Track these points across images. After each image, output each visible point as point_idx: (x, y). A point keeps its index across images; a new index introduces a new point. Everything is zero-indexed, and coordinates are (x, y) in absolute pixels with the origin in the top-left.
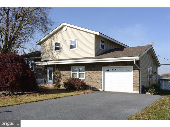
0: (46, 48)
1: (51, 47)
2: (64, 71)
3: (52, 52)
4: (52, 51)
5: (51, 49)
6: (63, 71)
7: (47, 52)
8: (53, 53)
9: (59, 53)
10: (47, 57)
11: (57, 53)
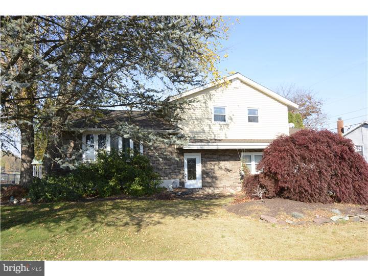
0: (193, 113)
1: (206, 113)
2: (227, 161)
3: (210, 123)
4: (208, 121)
5: (207, 117)
6: (224, 161)
7: (196, 123)
8: (211, 125)
9: (225, 128)
10: (196, 132)
11: (221, 127)
